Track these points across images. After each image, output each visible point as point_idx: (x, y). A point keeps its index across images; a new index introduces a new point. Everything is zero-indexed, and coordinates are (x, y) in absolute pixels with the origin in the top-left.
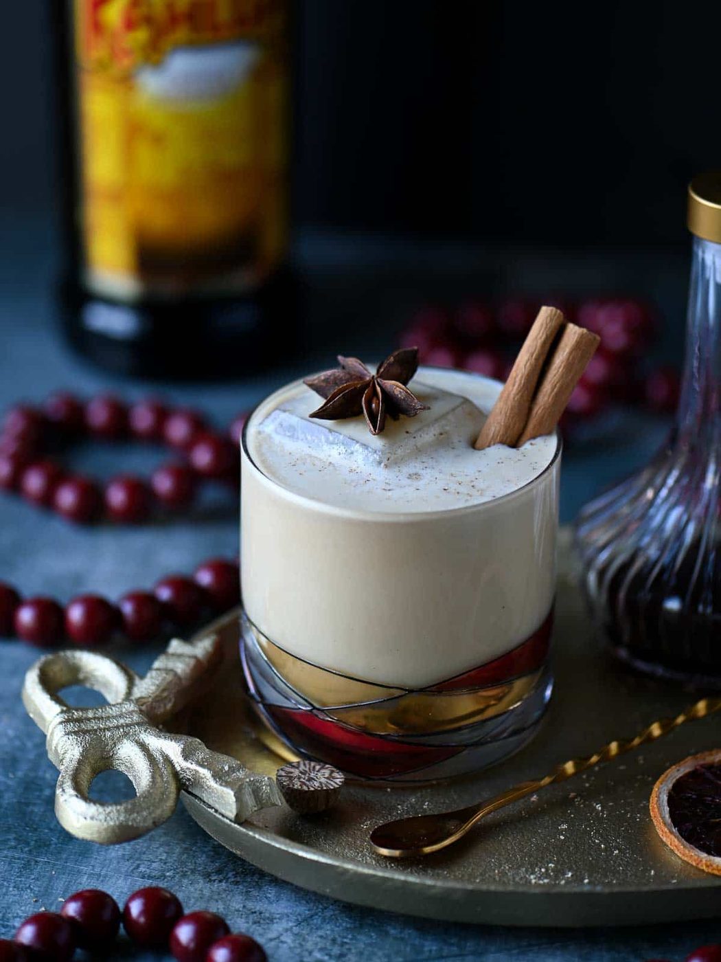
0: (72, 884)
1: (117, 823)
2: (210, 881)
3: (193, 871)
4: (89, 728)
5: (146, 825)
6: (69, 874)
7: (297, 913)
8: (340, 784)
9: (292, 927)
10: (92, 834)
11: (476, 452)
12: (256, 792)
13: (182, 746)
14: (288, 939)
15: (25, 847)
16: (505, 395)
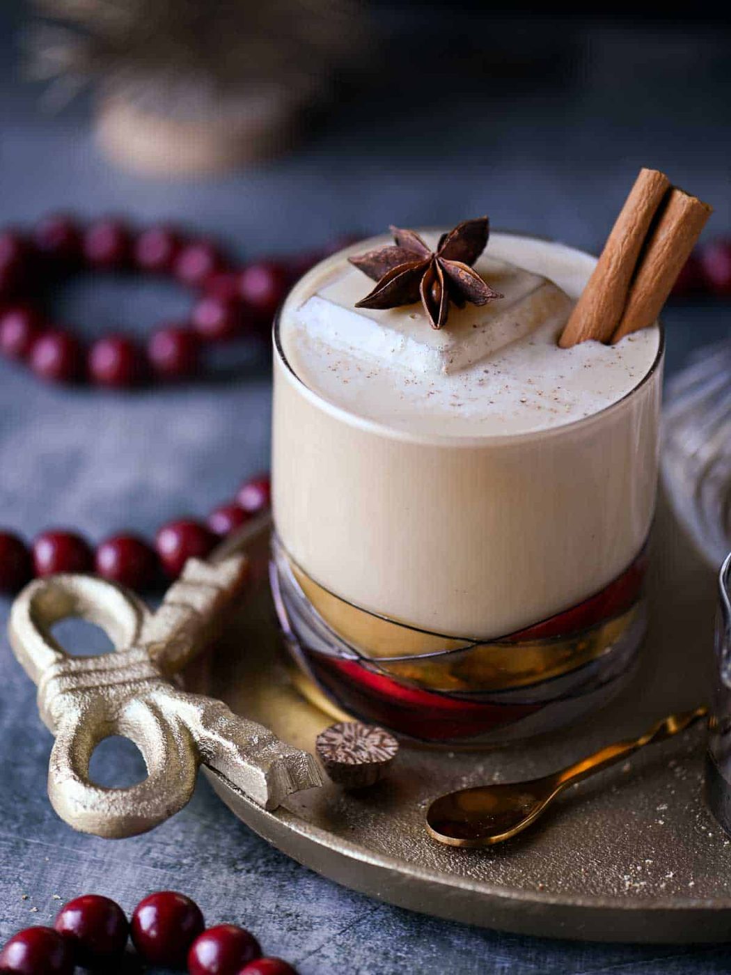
0: (70, 874)
1: (123, 814)
2: (236, 871)
3: (216, 857)
4: (89, 684)
5: (158, 815)
6: (66, 860)
7: (341, 917)
8: (393, 754)
9: (335, 936)
10: (93, 826)
11: (560, 350)
12: (291, 772)
13: (202, 711)
14: (330, 951)
15: (13, 824)
16: (599, 279)
